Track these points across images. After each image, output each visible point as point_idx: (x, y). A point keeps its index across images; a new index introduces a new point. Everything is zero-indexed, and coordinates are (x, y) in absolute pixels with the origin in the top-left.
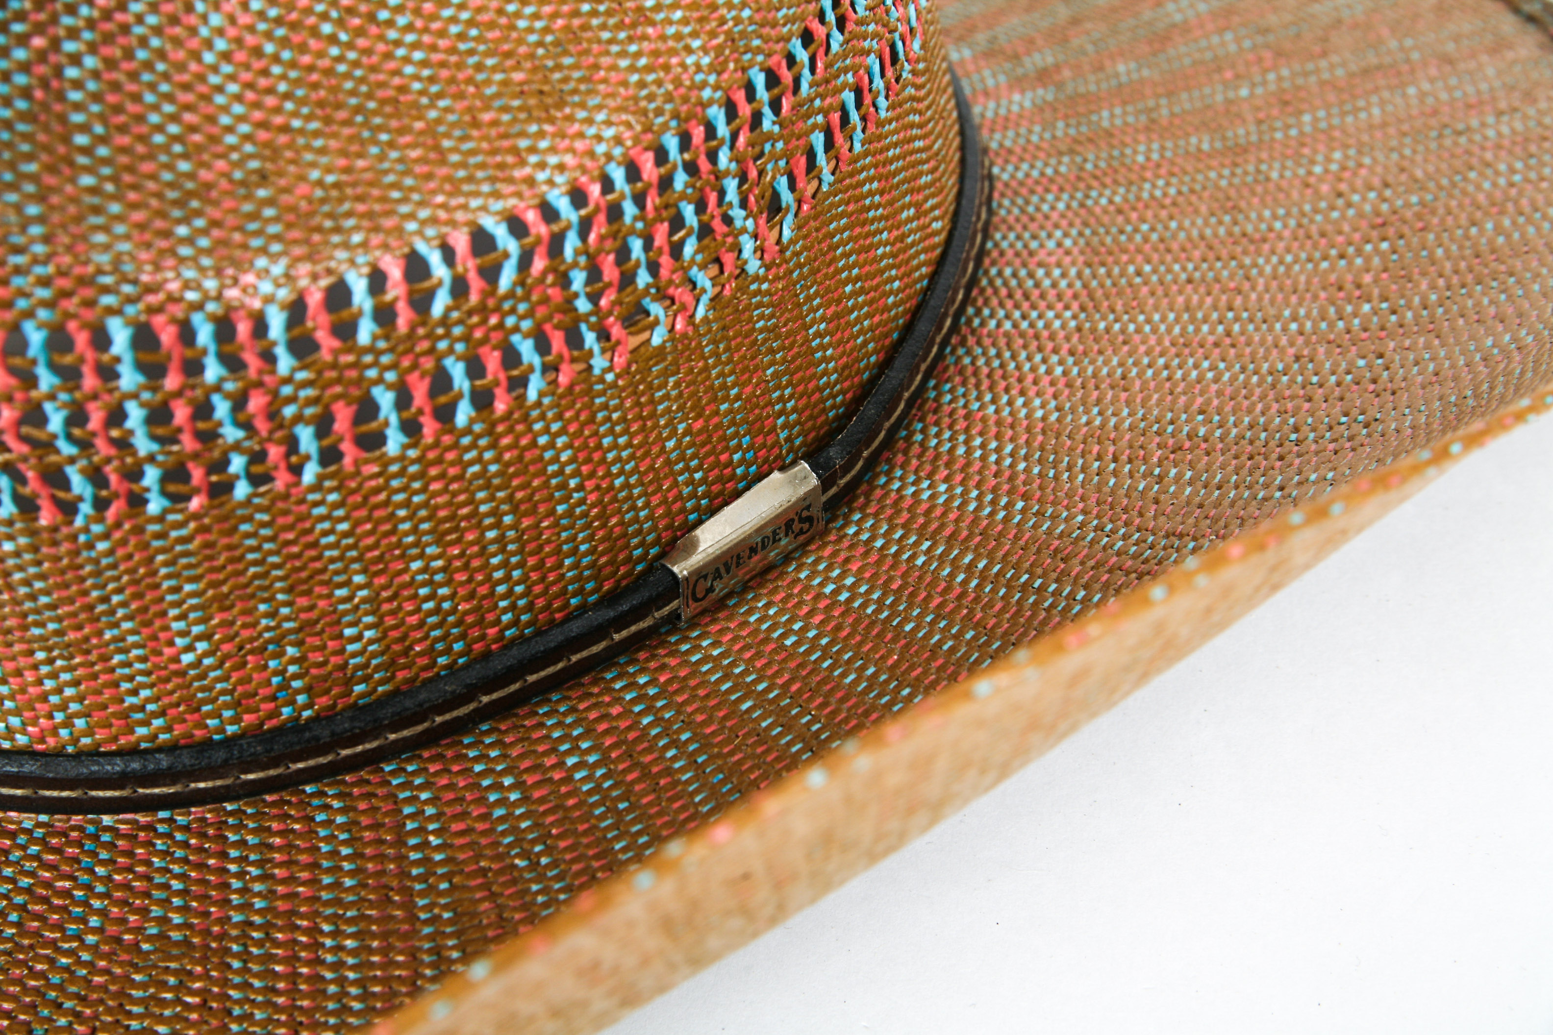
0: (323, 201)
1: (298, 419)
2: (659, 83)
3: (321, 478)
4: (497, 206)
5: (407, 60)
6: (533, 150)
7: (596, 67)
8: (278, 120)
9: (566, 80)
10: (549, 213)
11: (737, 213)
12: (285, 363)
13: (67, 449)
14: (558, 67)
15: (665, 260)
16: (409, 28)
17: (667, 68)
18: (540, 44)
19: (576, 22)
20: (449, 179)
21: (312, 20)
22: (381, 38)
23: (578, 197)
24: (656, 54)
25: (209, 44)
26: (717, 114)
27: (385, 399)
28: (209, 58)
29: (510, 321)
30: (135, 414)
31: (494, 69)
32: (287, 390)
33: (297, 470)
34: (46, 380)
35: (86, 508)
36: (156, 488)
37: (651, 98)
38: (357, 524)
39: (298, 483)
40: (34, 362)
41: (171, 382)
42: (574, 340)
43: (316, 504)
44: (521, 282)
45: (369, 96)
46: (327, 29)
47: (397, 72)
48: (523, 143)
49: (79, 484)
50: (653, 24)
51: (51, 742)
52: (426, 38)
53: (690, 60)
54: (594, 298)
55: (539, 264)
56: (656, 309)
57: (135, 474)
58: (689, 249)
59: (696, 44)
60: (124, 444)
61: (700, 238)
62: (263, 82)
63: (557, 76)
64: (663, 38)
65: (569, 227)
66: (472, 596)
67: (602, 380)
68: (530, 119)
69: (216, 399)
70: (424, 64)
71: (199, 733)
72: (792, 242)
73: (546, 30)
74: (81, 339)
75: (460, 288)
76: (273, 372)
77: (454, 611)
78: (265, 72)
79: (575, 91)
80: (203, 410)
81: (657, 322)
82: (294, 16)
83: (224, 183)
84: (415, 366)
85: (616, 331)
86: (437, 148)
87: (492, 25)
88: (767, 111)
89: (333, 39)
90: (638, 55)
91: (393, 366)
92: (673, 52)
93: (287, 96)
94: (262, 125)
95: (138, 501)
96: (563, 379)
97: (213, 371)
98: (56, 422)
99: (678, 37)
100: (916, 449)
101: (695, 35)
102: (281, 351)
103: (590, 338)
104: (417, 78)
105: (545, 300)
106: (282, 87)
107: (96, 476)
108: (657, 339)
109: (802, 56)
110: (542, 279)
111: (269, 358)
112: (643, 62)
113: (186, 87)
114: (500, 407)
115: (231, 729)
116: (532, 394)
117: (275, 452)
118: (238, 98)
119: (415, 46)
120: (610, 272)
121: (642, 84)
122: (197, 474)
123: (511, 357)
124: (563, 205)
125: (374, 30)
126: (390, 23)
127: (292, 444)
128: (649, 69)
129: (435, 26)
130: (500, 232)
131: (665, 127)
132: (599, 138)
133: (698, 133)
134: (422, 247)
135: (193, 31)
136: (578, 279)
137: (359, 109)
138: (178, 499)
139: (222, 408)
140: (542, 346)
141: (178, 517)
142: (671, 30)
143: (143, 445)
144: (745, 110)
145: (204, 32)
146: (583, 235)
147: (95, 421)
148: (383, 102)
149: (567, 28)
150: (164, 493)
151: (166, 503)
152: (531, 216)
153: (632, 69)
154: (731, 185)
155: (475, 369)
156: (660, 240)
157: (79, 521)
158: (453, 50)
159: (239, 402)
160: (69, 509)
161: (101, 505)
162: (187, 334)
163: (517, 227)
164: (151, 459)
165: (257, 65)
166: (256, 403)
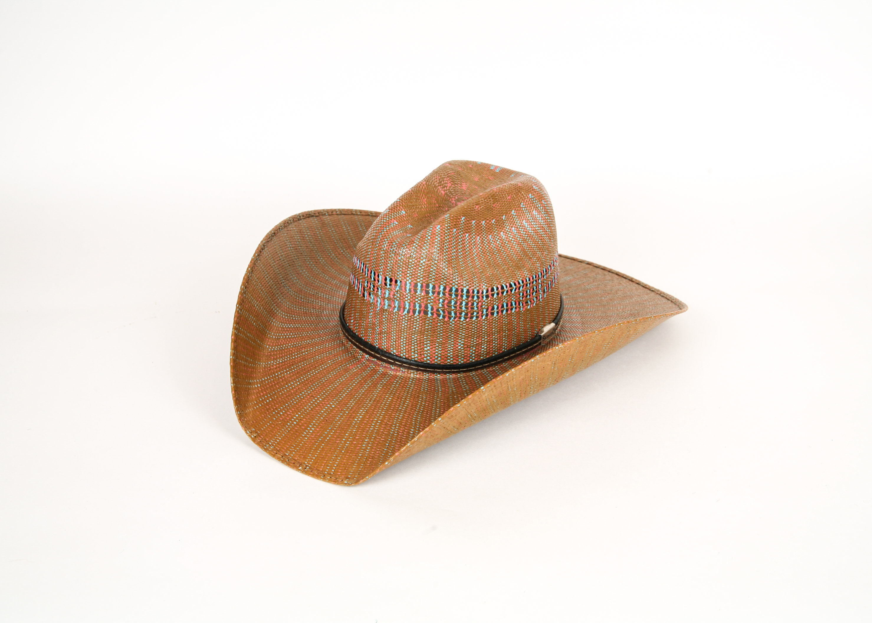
0: (490, 277)
1: (484, 308)
2: (533, 267)
3: (485, 318)
4: (513, 281)
5: (499, 260)
6: (517, 274)
7: (524, 264)
8: (483, 265)
9: (521, 265)
10: (519, 283)
11: (540, 290)
12: (485, 298)
13: (453, 308)
14: (519, 263)
15: (531, 295)
16: (498, 256)
17: (534, 265)
18: (517, 260)
19: (521, 258)
20: (506, 276)
21: (486, 253)
22: (495, 256)
23: (523, 282)
24: (532, 263)
25: (474, 254)
26: (540, 273)
27: (496, 307)
28: (474, 255)
29: (513, 299)
30: (464, 303)
31: (511, 263)
32: (484, 303)
33: (482, 316)
34: (453, 296)
35: (452, 318)
36: (463, 316)
37: (532, 269)
38: (488, 327)
39: (482, 319)
40: (453, 293)
41: (470, 299)
42: (519, 304)
43: (484, 323)
44: (515, 293)
45: (494, 264)
46: (488, 254)
47: (497, 261)
48: (516, 273)
49: (453, 314)
50: (532, 259)
51: (433, 362)
52: (501, 257)
53: (537, 265)
54: (523, 298)
55: (517, 291)
56: (529, 303)
57: (461, 314)
58: (534, 294)
59: (538, 263)
60: (461, 308)
61: (536, 293)
62: (481, 260)
63: (519, 265)
64: (533, 261)
65: (521, 286)
66: (499, 344)
67: (521, 312)
68: (516, 270)
69: (475, 302)
70: (501, 261)
71: (457, 362)
72: (546, 298)
73: (517, 258)
74: (460, 290)
75: (507, 292)
76: (483, 300)
77: (497, 346)
78: (481, 259)
79: (522, 267)
80: (473, 304)
81: (529, 305)
82: (484, 252)
83: (478, 272)
84: (500, 303)
85: (524, 304)
86: (504, 272)
87: (510, 257)
88: (545, 275)
89: (489, 256)
90: (530, 263)
91: (497, 302)
92: (535, 263)
93: (484, 262)
94: (481, 265)
95: (460, 318)
96: (517, 310)
97: (475, 298)
98: (453, 303)
99: (535, 261)
100: (558, 339)
101: (537, 261)
102: (484, 297)
103: (521, 304)
104: (500, 263)
105: (517, 297)
106: (483, 261)
107: (455, 314)
108: (529, 307)
109: (549, 268)
110: (517, 293)
111: (483, 297)
112: (531, 264)
113: (472, 259)
114: (509, 312)
115: (462, 362)
116: (513, 311)
117: (480, 313)
118: (478, 261)
119: (499, 258)
120: (525, 294)
121: (531, 267)
122: (469, 315)
123: (512, 305)
124: (521, 282)
125: (494, 255)
126: (496, 255)
127: (483, 312)
128: (532, 265)
129: (502, 256)
130: (513, 285)
131: (533, 274)
132: (526, 274)
133: (537, 276)
134: (503, 285)
135: (472, 252)
136: (521, 294)
137: (493, 265)
138: (466, 318)
139: (475, 304)
140: (515, 304)
141: (465, 322)
142: (534, 260)
143: (464, 308)
144: (543, 274)
145: (474, 252)
146: (523, 287)
147: (458, 304)
148: (496, 265)
149: (520, 258)
150: (464, 317)
151: (464, 319)
152: (517, 283)
153: (529, 265)
154: (540, 285)
155: (507, 306)
156: (531, 291)
157: (451, 321)
158: (505, 259)
159: (478, 304)
160: (450, 318)
161: (455, 318)
162: (473, 292)
163: (515, 284)
164: (464, 311)
165: (480, 257)
166: (480, 304)
